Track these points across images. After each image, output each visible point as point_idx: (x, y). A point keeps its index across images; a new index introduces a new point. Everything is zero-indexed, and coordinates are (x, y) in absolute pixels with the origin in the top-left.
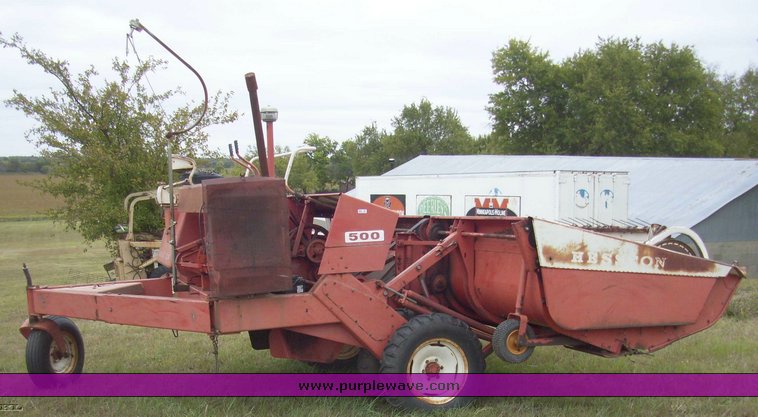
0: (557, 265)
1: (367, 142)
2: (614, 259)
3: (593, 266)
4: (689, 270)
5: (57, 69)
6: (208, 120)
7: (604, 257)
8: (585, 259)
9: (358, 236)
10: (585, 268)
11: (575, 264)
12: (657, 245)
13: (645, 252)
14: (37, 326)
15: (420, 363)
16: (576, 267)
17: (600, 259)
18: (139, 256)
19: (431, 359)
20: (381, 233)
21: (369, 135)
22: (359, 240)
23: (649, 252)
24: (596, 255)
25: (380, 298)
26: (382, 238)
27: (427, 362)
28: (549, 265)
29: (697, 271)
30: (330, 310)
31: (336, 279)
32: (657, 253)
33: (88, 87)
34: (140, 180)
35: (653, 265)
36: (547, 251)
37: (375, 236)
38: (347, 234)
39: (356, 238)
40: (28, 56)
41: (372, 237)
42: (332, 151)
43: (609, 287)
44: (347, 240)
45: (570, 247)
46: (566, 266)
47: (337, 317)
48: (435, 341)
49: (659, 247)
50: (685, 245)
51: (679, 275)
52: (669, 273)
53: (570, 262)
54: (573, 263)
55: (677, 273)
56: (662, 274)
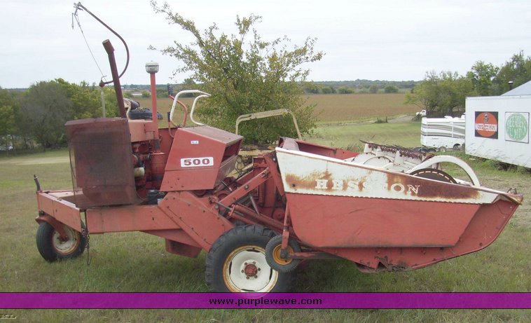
0: (300, 191)
1: (515, 66)
2: (361, 186)
3: (338, 191)
4: (446, 196)
5: (189, 26)
6: (300, 60)
7: (350, 184)
8: (330, 186)
9: (192, 161)
10: (330, 194)
11: (320, 189)
12: (412, 174)
13: (395, 180)
14: (43, 218)
15: (240, 265)
16: (320, 193)
17: (345, 186)
18: (243, 161)
19: (250, 262)
20: (211, 159)
21: (517, 61)
22: (192, 165)
23: (400, 180)
24: (342, 182)
25: (213, 210)
26: (212, 163)
27: (246, 264)
28: (293, 191)
29: (457, 197)
30: (172, 218)
31: (174, 195)
32: (409, 181)
33: (213, 38)
34: (248, 105)
35: (405, 192)
36: (290, 179)
37: (206, 161)
38: (182, 160)
39: (190, 163)
40: (173, 18)
41: (204, 162)
42: (494, 75)
43: (356, 211)
44: (183, 165)
45: (314, 175)
46: (310, 191)
47: (177, 224)
48: (251, 247)
49: (413, 176)
50: (445, 174)
51: (435, 202)
52: (423, 199)
53: (314, 189)
54: (317, 189)
55: (433, 199)
56: (415, 200)
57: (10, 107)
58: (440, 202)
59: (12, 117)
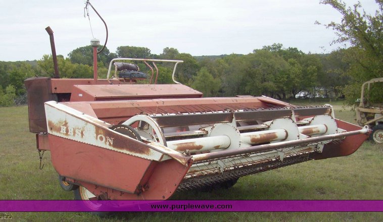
0: (54, 133)
2: (82, 134)
3: (71, 136)
4: (130, 150)
7: (77, 131)
8: (67, 131)
10: (67, 137)
13: (100, 132)
16: (62, 136)
17: (74, 133)
24: (73, 130)
28: (51, 132)
29: (137, 151)
32: (107, 133)
35: (105, 142)
36: (50, 124)
43: (80, 153)
45: (60, 122)
46: (58, 134)
49: (110, 130)
51: (123, 153)
52: (116, 149)
53: (60, 132)
54: (61, 133)
55: (122, 151)
56: (111, 150)
57: (315, 67)
58: (126, 154)
59: (316, 74)
